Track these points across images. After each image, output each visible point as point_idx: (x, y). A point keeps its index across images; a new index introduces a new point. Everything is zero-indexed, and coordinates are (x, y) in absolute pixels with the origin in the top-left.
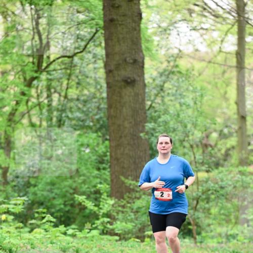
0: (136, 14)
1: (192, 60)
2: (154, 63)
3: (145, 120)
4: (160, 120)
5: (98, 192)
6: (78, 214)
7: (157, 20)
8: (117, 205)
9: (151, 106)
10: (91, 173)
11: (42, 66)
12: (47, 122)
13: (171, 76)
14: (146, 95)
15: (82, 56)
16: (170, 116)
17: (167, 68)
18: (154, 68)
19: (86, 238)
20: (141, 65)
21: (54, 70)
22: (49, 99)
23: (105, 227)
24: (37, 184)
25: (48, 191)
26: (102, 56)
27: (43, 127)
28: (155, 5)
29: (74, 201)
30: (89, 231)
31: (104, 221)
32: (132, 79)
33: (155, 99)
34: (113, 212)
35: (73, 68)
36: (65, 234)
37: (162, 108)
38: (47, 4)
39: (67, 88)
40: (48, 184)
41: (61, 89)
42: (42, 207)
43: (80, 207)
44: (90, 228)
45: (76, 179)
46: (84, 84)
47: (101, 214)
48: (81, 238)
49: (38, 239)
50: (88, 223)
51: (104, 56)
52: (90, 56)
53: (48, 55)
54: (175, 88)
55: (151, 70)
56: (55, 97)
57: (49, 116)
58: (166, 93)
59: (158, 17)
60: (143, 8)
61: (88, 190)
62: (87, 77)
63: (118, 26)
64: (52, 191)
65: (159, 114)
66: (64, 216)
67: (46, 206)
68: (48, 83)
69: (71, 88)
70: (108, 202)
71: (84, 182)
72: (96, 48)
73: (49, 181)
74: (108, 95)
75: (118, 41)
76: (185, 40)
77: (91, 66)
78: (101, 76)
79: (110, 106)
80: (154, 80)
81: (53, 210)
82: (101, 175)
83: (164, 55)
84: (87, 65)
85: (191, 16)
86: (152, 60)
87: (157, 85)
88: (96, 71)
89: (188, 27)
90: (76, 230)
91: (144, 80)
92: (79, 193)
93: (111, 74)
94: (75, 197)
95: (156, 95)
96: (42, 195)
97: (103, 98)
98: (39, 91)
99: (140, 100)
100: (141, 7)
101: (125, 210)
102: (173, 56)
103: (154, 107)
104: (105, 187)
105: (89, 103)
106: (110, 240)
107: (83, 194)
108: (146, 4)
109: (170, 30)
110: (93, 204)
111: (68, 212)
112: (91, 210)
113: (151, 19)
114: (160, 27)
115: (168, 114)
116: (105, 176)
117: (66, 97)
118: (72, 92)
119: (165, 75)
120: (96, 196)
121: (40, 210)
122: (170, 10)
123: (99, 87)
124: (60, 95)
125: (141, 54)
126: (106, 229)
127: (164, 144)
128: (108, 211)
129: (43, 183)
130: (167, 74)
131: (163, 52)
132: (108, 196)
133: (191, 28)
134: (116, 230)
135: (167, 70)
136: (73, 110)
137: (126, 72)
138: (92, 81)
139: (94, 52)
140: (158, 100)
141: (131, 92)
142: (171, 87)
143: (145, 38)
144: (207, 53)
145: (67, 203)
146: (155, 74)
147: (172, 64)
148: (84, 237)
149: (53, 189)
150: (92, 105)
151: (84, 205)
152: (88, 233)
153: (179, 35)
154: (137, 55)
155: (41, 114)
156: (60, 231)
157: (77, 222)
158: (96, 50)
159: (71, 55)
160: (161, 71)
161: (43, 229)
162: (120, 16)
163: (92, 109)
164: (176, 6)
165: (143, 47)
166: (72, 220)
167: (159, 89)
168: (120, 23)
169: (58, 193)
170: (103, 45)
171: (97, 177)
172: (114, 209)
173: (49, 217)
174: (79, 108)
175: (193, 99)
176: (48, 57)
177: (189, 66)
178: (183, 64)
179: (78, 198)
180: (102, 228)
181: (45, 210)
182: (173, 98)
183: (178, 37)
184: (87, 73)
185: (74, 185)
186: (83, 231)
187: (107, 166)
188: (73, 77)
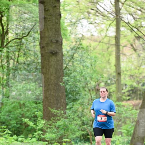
0: (58, 15)
1: (90, 41)
2: (68, 42)
3: (63, 75)
4: (71, 75)
5: (36, 116)
6: (24, 129)
7: (70, 18)
8: (47, 124)
9: (66, 67)
10: (32, 106)
11: (4, 44)
12: (7, 76)
13: (78, 50)
14: (64, 61)
15: (27, 38)
16: (77, 73)
17: (75, 46)
18: (68, 45)
19: (29, 142)
20: (61, 43)
21: (11, 46)
22: (8, 63)
23: (40, 137)
24: (1, 112)
25: (7, 116)
26: (38, 39)
27: (4, 79)
28: (68, 9)
29: (22, 122)
30: (30, 139)
31: (39, 133)
32: (56, 52)
33: (68, 63)
34: (44, 128)
35: (21, 46)
36: (17, 140)
37: (72, 68)
38: (7, 9)
39: (18, 57)
40: (7, 112)
41: (15, 57)
42: (3, 125)
43: (25, 125)
44: (31, 137)
45: (23, 109)
46: (28, 55)
47: (38, 129)
48: (26, 143)
49: (1, 143)
50: (30, 134)
51: (40, 39)
52: (32, 38)
53: (7, 38)
54: (80, 57)
55: (66, 47)
56: (11, 62)
57: (8, 73)
58: (75, 60)
59: (70, 16)
60: (62, 11)
61: (30, 115)
62: (30, 51)
63: (48, 21)
64: (10, 116)
65: (71, 72)
66: (16, 130)
67: (6, 124)
68: (7, 54)
69: (20, 57)
70: (41, 122)
71: (28, 111)
72: (35, 34)
73: (7, 110)
74: (41, 61)
75: (48, 30)
76: (85, 30)
77: (32, 44)
78: (38, 50)
79: (43, 67)
80: (68, 52)
81: (10, 127)
82: (37, 107)
83: (74, 38)
84: (30, 44)
85: (89, 16)
86: (67, 41)
87: (70, 55)
88: (34, 47)
89: (87, 22)
90: (23, 138)
91: (62, 52)
92: (25, 117)
93: (43, 49)
94: (22, 120)
95: (69, 61)
96: (4, 118)
97: (38, 63)
98: (2, 58)
99: (60, 64)
100: (61, 11)
101: (51, 127)
102: (79, 39)
103: (68, 68)
104: (40, 113)
105: (31, 65)
106: (43, 144)
107: (27, 117)
108: (64, 9)
109: (77, 23)
110: (33, 123)
111: (18, 128)
112: (32, 127)
113: (66, 17)
114: (71, 22)
115: (76, 72)
116: (40, 108)
117: (17, 62)
118: (21, 59)
119: (74, 50)
120: (34, 119)
121: (3, 127)
122: (77, 12)
123: (36, 56)
124: (14, 61)
125: (61, 37)
126: (40, 138)
127: (103, 92)
128: (41, 127)
129: (4, 111)
130: (76, 49)
131: (73, 36)
132: (41, 119)
133: (89, 23)
134: (46, 138)
135: (76, 47)
136: (22, 69)
137: (52, 48)
138: (32, 53)
139: (34, 36)
140: (70, 64)
141: (55, 59)
142: (77, 56)
143: (63, 28)
144: (98, 37)
145: (18, 123)
146: (68, 49)
147: (78, 43)
148: (27, 142)
149: (10, 115)
150: (33, 67)
151: (28, 124)
152: (30, 140)
153: (82, 26)
154: (58, 38)
155: (3, 71)
156: (14, 138)
157: (24, 134)
158: (35, 35)
159: (20, 38)
160: (72, 47)
161: (4, 138)
162: (49, 16)
163: (32, 69)
164: (80, 10)
165: (62, 33)
166: (21, 132)
167: (71, 57)
168: (49, 19)
169: (13, 117)
170: (39, 32)
171: (35, 108)
172: (45, 126)
173: (7, 131)
174: (25, 69)
175: (90, 63)
176: (8, 39)
177: (88, 44)
178: (85, 43)
179: (24, 120)
180: (38, 137)
181: (5, 127)
182: (79, 63)
183: (81, 27)
184: (30, 48)
185: (22, 112)
186: (27, 139)
187: (41, 102)
188: (22, 51)
